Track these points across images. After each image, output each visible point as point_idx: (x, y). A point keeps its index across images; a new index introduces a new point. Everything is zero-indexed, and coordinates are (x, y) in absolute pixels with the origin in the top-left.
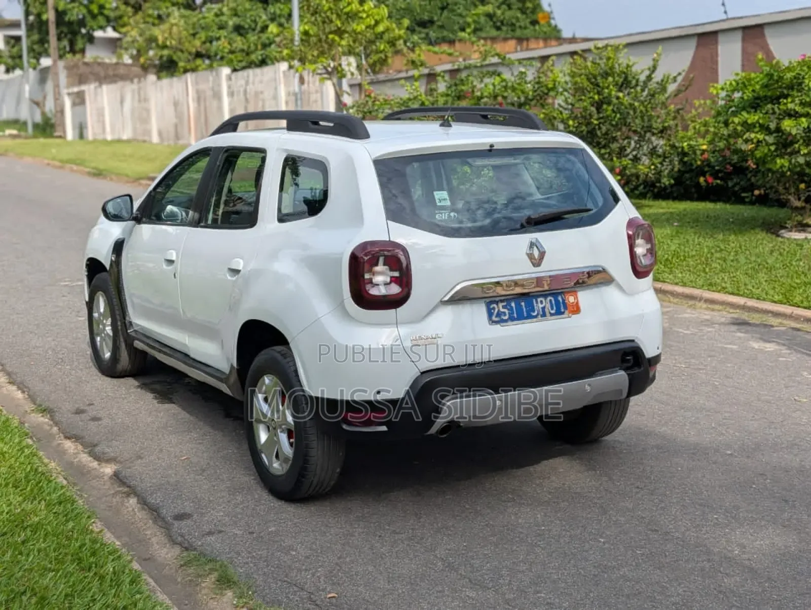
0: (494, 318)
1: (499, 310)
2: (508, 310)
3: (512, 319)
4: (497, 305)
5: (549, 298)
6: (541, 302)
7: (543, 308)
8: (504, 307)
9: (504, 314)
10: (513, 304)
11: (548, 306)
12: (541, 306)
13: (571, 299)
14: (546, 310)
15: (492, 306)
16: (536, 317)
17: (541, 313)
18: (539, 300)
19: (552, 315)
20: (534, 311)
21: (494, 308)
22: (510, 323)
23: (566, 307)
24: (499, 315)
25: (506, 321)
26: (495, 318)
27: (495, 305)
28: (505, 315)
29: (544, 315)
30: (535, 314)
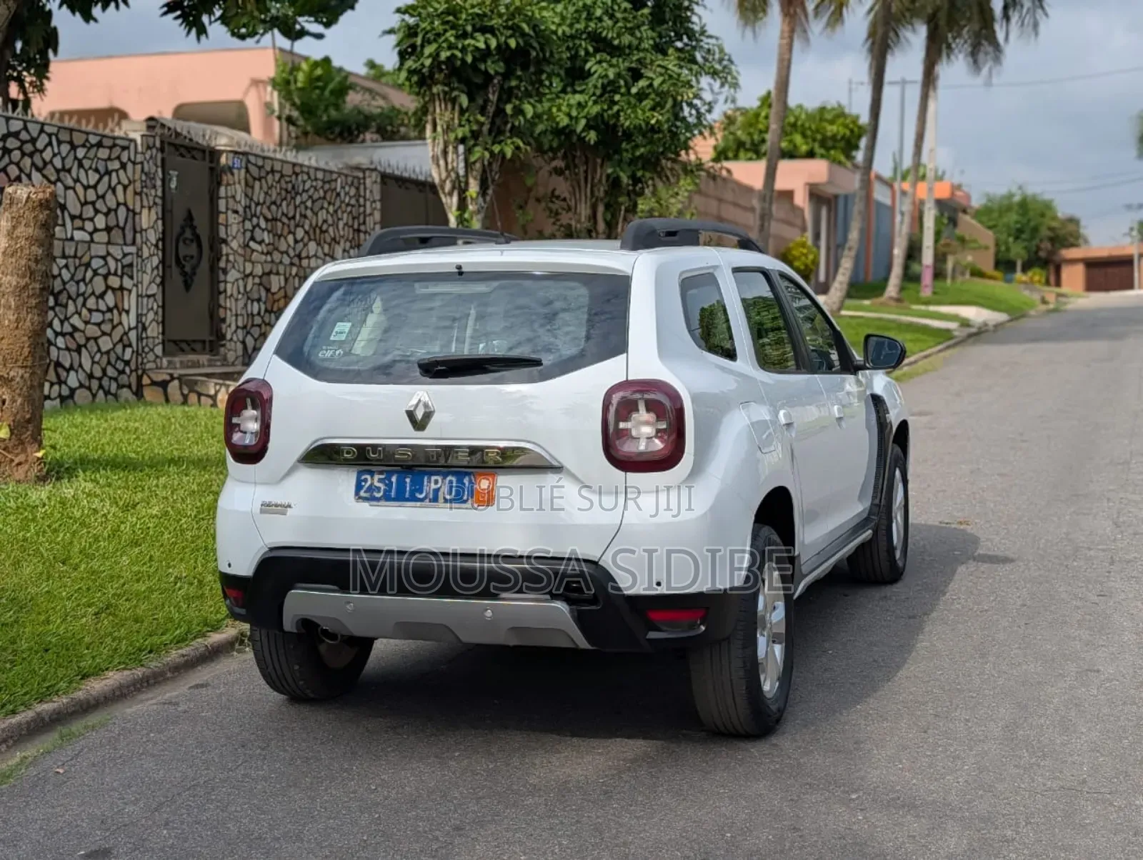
0: (362, 494)
1: (372, 484)
2: (386, 485)
3: (387, 497)
4: (372, 477)
5: (449, 478)
6: (436, 482)
7: (437, 491)
8: (380, 481)
9: (378, 489)
10: (394, 479)
11: (445, 489)
12: (433, 486)
13: (484, 484)
14: (441, 494)
15: (363, 477)
16: (422, 500)
17: (431, 496)
18: (433, 478)
19: (446, 501)
20: (421, 493)
21: (366, 480)
22: (382, 503)
23: (471, 494)
24: (370, 489)
25: (378, 499)
26: (364, 494)
27: (368, 477)
28: (379, 491)
29: (435, 499)
30: (421, 496)
